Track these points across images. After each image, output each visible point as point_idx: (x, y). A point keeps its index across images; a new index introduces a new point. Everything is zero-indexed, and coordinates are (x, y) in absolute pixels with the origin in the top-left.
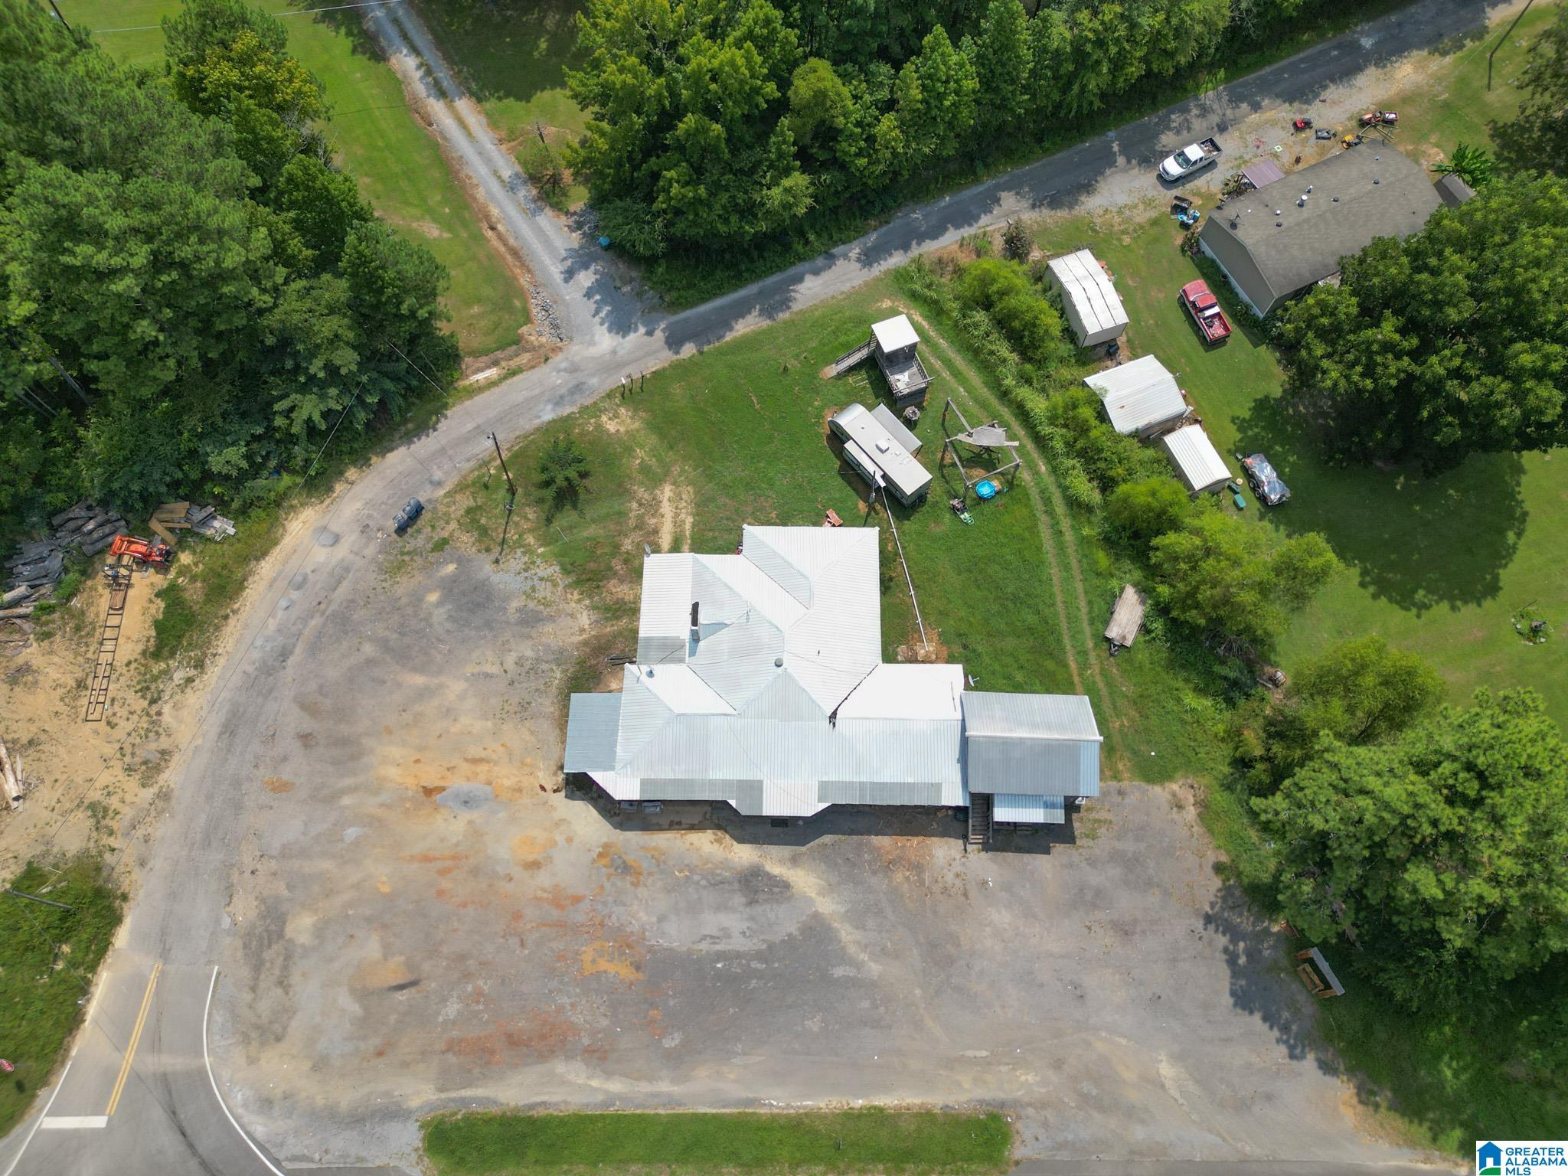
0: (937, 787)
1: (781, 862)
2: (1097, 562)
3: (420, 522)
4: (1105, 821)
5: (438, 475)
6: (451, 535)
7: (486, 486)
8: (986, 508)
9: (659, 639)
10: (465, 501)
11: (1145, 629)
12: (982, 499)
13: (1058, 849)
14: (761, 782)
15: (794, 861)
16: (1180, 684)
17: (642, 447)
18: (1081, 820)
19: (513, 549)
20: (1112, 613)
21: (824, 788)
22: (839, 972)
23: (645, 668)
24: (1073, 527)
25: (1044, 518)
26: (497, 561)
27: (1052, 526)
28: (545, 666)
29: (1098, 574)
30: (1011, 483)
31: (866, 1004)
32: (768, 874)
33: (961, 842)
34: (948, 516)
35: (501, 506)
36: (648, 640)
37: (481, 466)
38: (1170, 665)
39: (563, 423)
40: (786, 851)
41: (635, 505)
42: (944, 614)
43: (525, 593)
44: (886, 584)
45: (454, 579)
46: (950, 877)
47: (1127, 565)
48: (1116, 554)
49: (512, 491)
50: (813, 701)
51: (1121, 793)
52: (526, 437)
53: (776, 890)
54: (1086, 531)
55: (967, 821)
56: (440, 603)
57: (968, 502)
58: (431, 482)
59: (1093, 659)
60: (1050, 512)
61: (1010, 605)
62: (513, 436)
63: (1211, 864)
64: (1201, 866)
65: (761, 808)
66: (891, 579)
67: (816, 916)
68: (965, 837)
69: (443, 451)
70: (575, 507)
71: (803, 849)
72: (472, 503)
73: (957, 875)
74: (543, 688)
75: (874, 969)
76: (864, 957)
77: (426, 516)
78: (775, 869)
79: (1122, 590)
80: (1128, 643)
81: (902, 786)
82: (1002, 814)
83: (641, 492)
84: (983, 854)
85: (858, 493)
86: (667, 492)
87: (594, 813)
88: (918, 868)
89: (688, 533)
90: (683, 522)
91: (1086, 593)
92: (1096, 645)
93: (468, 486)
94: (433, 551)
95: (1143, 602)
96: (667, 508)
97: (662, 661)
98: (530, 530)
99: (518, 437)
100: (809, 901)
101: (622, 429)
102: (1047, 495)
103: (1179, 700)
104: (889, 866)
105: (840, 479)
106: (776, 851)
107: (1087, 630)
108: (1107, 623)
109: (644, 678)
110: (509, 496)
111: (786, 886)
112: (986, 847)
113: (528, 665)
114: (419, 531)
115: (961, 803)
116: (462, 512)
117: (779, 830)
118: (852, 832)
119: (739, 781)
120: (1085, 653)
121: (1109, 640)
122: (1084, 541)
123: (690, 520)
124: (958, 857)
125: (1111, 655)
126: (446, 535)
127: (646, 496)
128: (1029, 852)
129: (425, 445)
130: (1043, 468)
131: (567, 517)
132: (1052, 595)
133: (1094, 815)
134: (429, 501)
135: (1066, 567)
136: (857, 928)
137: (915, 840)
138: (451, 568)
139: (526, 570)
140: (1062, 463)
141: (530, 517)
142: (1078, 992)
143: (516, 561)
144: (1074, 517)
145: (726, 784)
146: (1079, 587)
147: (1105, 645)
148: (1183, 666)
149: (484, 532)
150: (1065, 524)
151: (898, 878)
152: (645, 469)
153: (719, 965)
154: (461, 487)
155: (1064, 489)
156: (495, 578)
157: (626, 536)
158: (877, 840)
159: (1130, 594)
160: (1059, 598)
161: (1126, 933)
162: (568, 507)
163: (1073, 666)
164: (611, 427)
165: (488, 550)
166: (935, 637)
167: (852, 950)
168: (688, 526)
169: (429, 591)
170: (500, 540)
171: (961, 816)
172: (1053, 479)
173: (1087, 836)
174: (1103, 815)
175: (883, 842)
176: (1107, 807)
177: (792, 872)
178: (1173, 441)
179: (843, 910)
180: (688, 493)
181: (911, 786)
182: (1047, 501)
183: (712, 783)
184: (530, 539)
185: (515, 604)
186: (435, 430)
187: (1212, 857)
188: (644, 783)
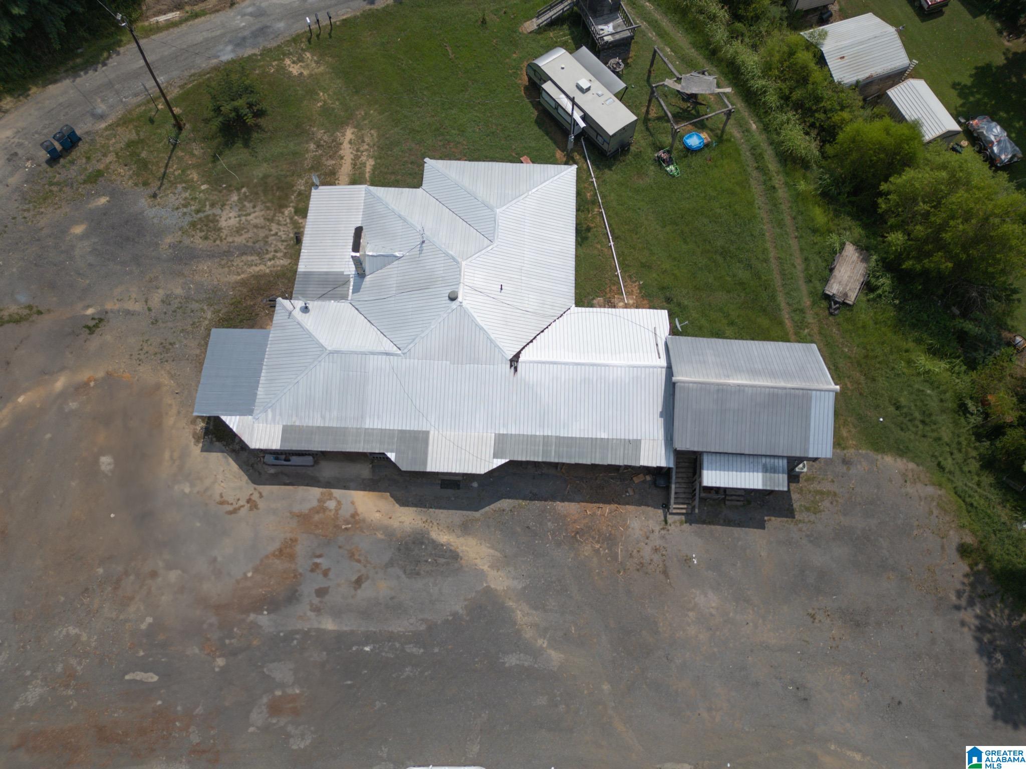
0: (635, 444)
1: (450, 528)
2: (813, 220)
3: (75, 154)
4: (829, 492)
5: (101, 108)
6: (107, 168)
7: (152, 121)
8: (696, 161)
9: (320, 274)
10: (127, 134)
11: (868, 287)
12: (689, 151)
13: (774, 522)
14: (427, 433)
15: (465, 528)
16: (911, 345)
17: (325, 90)
18: (801, 492)
19: (173, 184)
20: (831, 270)
21: (501, 442)
22: (511, 660)
23: (299, 304)
24: (786, 184)
25: (755, 174)
26: (155, 196)
27: (765, 183)
28: (195, 306)
29: (815, 231)
30: (720, 138)
31: (542, 701)
32: (433, 542)
33: (660, 512)
34: (652, 168)
35: (165, 140)
36: (308, 275)
37: (148, 102)
38: (899, 325)
39: (242, 65)
40: (457, 516)
41: (312, 146)
42: (646, 266)
43: (181, 229)
44: (583, 234)
45: (105, 211)
46: (647, 552)
47: (847, 221)
48: (835, 210)
49: (179, 127)
50: (492, 341)
51: (846, 462)
52: (200, 75)
53: (442, 561)
54: (802, 186)
55: (668, 488)
56: (84, 236)
57: (674, 154)
58: (93, 115)
59: (810, 318)
60: (762, 169)
61: (720, 259)
62: (187, 74)
63: (954, 545)
64: (943, 547)
65: (425, 463)
66: (588, 229)
67: (488, 591)
68: (666, 506)
69: (110, 85)
70: (246, 145)
71: (477, 514)
72: (134, 136)
73: (656, 550)
74: (190, 328)
75: (555, 657)
76: (542, 643)
77: (82, 147)
78: (443, 537)
79: (842, 248)
80: (850, 302)
81: (594, 441)
82: (712, 477)
83: (320, 133)
84: (686, 526)
85: (555, 143)
86: (349, 134)
87: (234, 466)
88: (610, 540)
89: (367, 175)
90: (364, 164)
91: (802, 250)
92: (814, 303)
93: (131, 121)
94: (85, 182)
95: (865, 260)
96: (347, 151)
97: (322, 297)
98: (196, 167)
99: (194, 75)
100: (480, 575)
101: (306, 73)
102: (759, 151)
103: (909, 362)
104: (576, 537)
105: (536, 128)
106: (443, 515)
107: (804, 288)
108: (826, 281)
109: (297, 313)
110: (174, 132)
111: (455, 556)
112: (690, 518)
113: (175, 304)
114: (72, 162)
115: (663, 464)
116: (122, 145)
117: (449, 492)
118: (534, 497)
119: (402, 432)
120: (802, 311)
121: (828, 298)
122: (798, 197)
123: (370, 163)
124: (657, 528)
125: (831, 314)
126: (101, 166)
127: (325, 138)
128: (740, 525)
129: (91, 79)
130: (754, 126)
131: (237, 155)
132: (765, 251)
133: (815, 486)
134: (87, 133)
135: (780, 224)
136: (536, 608)
137: (607, 508)
138: (103, 200)
139: (185, 206)
140: (775, 119)
141: (196, 152)
142: (801, 694)
143: (174, 197)
144: (787, 174)
145: (385, 435)
146: (794, 244)
147: (824, 304)
148: (913, 326)
149: (144, 165)
150: (778, 180)
151: (586, 550)
152: (326, 111)
153: (367, 649)
154: (124, 121)
155: (776, 145)
156: (150, 213)
157: (300, 176)
158: (562, 507)
159: (850, 251)
160: (772, 254)
161: (858, 625)
162: (239, 144)
163: (788, 323)
164: (295, 70)
165: (146, 184)
166: (636, 290)
167: (528, 634)
168: (368, 168)
169: (76, 222)
170: (160, 174)
171: (662, 482)
172: (764, 136)
173: (808, 509)
174: (826, 486)
175: (570, 509)
176: (830, 477)
177: (462, 540)
178: (898, 94)
179: (520, 587)
180: (371, 136)
181: (603, 443)
182: (758, 157)
183: (369, 433)
184: (194, 175)
185: (169, 240)
186: (104, 64)
187: (955, 538)
188: (286, 430)
